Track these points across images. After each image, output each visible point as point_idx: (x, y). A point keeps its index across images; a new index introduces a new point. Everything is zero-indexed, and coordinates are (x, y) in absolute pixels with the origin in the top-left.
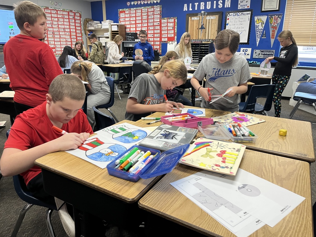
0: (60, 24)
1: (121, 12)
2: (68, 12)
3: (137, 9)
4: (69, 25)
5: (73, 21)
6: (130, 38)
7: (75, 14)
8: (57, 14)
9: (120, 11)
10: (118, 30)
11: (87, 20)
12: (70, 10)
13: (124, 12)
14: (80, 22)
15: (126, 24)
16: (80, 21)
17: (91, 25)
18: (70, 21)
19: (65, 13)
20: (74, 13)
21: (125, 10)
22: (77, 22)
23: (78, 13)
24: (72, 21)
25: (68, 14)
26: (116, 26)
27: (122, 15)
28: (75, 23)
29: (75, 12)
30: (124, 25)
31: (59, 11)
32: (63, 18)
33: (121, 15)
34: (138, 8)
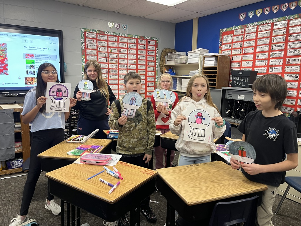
0: (121, 57)
1: (226, 33)
2: (137, 40)
3: (261, 24)
4: (137, 59)
5: (144, 53)
6: (241, 81)
7: (148, 42)
8: (118, 42)
9: (224, 32)
10: (217, 66)
11: (165, 51)
12: (140, 36)
13: (232, 32)
14: (156, 54)
15: (233, 54)
16: (156, 52)
17: (171, 59)
18: (139, 53)
19: (130, 41)
20: (147, 40)
21: (233, 29)
22: (150, 54)
23: (153, 40)
24: (141, 53)
25: (136, 42)
26: (214, 59)
27: (226, 39)
28: (147, 55)
29: (148, 38)
30: (229, 56)
31: (123, 37)
32: (127, 49)
33: (224, 39)
34: (263, 22)
